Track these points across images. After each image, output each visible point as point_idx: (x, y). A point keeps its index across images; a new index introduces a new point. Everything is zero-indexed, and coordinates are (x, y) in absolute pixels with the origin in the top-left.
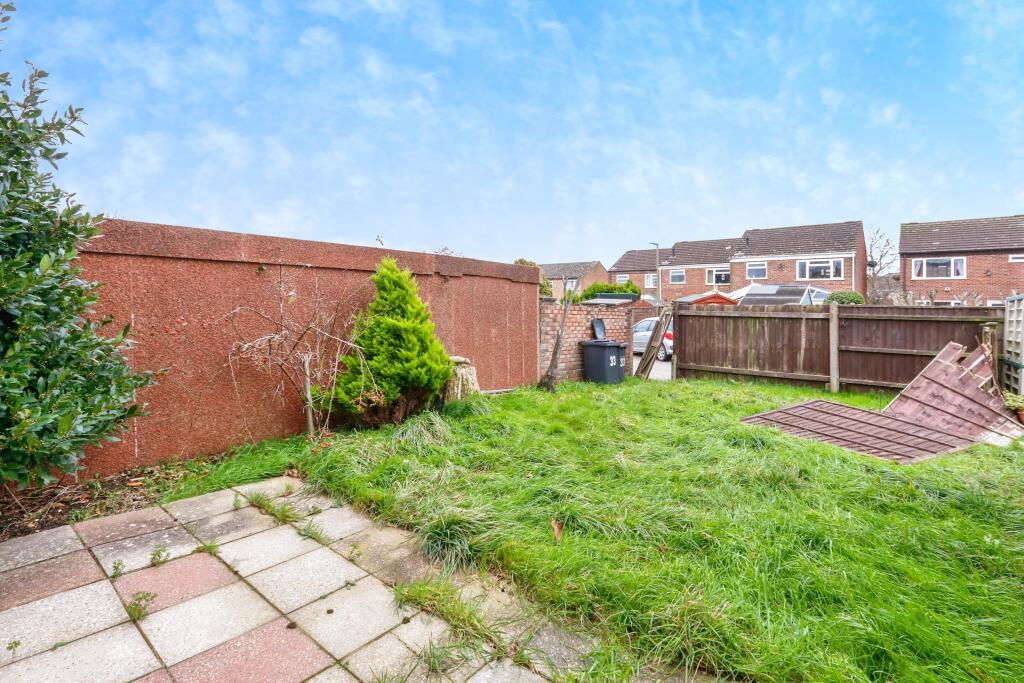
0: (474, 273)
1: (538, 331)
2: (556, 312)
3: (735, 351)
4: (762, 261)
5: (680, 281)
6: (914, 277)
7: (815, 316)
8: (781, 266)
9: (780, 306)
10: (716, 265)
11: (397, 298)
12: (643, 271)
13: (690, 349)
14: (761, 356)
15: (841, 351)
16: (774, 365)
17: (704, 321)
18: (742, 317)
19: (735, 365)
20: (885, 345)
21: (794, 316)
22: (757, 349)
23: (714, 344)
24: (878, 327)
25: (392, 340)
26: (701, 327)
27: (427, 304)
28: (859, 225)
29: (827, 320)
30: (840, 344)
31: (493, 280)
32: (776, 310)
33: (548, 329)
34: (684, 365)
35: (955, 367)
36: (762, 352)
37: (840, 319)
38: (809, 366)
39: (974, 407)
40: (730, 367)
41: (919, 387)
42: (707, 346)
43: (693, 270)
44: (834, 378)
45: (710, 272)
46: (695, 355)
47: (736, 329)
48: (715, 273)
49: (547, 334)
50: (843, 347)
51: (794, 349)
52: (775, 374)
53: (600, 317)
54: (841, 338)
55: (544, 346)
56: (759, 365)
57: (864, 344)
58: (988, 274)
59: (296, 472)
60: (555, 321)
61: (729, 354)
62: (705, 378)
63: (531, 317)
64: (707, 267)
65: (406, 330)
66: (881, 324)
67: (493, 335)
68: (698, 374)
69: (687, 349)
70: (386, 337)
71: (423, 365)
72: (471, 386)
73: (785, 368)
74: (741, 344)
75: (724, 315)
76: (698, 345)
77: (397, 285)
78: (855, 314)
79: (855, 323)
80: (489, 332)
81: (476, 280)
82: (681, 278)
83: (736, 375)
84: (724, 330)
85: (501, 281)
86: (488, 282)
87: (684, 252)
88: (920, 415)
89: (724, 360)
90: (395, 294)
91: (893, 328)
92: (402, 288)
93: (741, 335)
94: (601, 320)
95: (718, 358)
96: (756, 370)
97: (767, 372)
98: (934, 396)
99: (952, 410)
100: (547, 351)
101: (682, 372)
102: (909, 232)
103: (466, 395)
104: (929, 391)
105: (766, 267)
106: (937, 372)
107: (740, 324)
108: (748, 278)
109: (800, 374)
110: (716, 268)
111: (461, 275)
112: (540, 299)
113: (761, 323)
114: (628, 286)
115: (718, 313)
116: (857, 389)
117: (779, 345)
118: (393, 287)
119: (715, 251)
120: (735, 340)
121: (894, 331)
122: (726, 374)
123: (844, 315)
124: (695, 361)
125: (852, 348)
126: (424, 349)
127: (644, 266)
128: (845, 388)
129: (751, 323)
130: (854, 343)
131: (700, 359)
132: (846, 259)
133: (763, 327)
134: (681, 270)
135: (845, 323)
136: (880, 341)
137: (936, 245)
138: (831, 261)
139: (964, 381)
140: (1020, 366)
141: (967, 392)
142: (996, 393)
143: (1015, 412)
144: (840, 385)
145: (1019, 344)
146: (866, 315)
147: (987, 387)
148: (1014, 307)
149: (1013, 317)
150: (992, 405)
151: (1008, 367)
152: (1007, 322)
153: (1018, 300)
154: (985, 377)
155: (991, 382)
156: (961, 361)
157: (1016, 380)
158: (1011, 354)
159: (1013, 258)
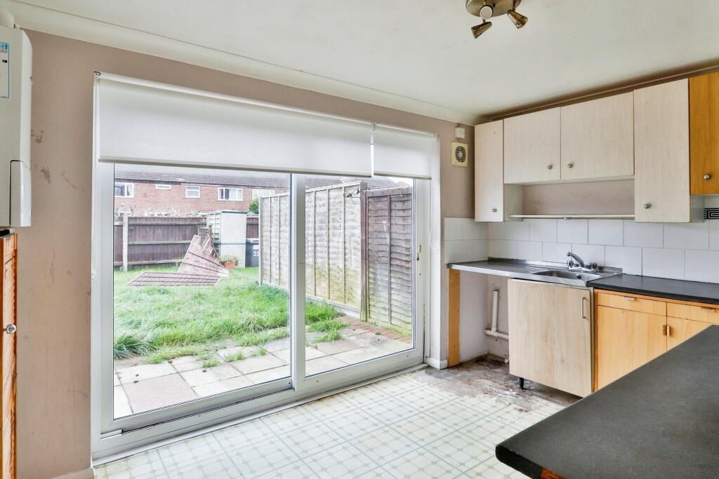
15: (129, 245)
20: (154, 240)
29: (121, 226)
30: (128, 241)
35: (199, 247)
37: (129, 225)
39: (211, 263)
41: (188, 258)
44: (125, 263)
50: (131, 243)
54: (128, 236)
57: (143, 240)
58: (145, 195)
66: (152, 227)
78: (138, 222)
79: (138, 227)
88: (194, 271)
91: (158, 229)
98: (197, 261)
99: (204, 266)
104: (194, 259)
106: (194, 250)
116: (138, 267)
121: (159, 231)
123: (132, 222)
125: (136, 243)
128: (131, 268)
130: (137, 239)
135: (132, 228)
136: (152, 237)
139: (204, 253)
140: (219, 244)
141: (206, 258)
142: (216, 256)
143: (223, 263)
144: (129, 266)
145: (218, 234)
146: (144, 222)
147: (212, 255)
148: (213, 217)
149: (212, 222)
150: (216, 261)
151: (216, 245)
152: (208, 224)
153: (216, 214)
154: (210, 250)
155: (213, 252)
156: (201, 243)
157: (218, 251)
158: (216, 239)
159: (157, 186)
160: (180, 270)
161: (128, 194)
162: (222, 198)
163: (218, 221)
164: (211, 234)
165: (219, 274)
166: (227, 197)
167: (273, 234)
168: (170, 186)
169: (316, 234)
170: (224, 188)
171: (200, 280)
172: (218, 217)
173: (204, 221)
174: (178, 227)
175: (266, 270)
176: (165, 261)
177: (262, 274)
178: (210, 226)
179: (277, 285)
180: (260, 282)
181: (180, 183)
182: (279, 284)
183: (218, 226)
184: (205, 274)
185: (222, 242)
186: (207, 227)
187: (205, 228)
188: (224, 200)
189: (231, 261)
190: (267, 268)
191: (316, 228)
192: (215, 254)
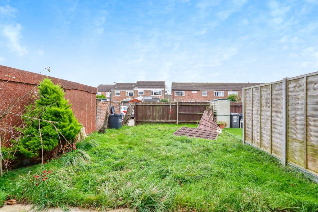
0: (76, 88)
1: (96, 112)
2: (101, 104)
3: (153, 115)
4: (142, 90)
5: (118, 95)
6: (175, 96)
7: (173, 105)
8: (147, 92)
9: (165, 102)
10: (129, 90)
11: (55, 98)
12: (106, 91)
13: (139, 115)
14: (160, 116)
15: (179, 114)
16: (163, 119)
17: (144, 107)
18: (154, 105)
19: (153, 119)
20: (188, 112)
21: (168, 105)
22: (159, 114)
23: (147, 114)
24: (187, 107)
25: (54, 118)
26: (143, 109)
27: (68, 101)
28: (164, 82)
29: (176, 106)
31: (82, 92)
32: (163, 103)
33: (99, 110)
34: (137, 121)
35: (207, 116)
36: (160, 115)
37: (179, 105)
38: (172, 118)
39: (213, 125)
40: (151, 120)
41: (202, 121)
42: (144, 114)
43: (123, 91)
44: (178, 121)
45: (127, 92)
46: (141, 117)
47: (153, 109)
48: (129, 93)
49: (99, 112)
50: (179, 113)
51: (168, 114)
52: (163, 121)
53: (113, 106)
54: (179, 110)
55: (98, 117)
56: (159, 119)
57: (184, 112)
58: (188, 95)
59: (15, 200)
60: (101, 107)
61: (151, 116)
62: (144, 124)
63: (94, 106)
64: (126, 91)
65: (62, 113)
66: (188, 106)
67: (82, 114)
68: (142, 123)
69: (138, 116)
70: (51, 116)
71: (72, 128)
72: (84, 136)
73: (166, 119)
74: (154, 113)
75: (149, 105)
76: (142, 114)
77: (54, 91)
78: (182, 104)
79: (182, 106)
80: (80, 112)
81: (76, 91)
82: (118, 94)
83: (153, 122)
84: (149, 109)
85: (85, 92)
86: (80, 93)
87: (120, 86)
88: (204, 128)
89: (150, 118)
90: (53, 96)
91: (190, 107)
92: (57, 92)
93: (154, 111)
94: (113, 107)
95: (148, 118)
96: (158, 120)
97: (161, 121)
98: (206, 123)
99: (209, 126)
100: (99, 118)
101: (137, 123)
102: (174, 85)
103: (83, 139)
104: (204, 122)
105: (143, 92)
106: (204, 118)
107: (154, 107)
108: (139, 95)
109: (170, 121)
110: (129, 91)
111: (71, 89)
112: (97, 99)
113: (160, 107)
114: (102, 96)
115: (148, 104)
116: (182, 123)
117: (164, 113)
118: (52, 92)
119: (129, 86)
120: (153, 112)
121: (190, 108)
122: (150, 122)
123: (180, 104)
124: (141, 119)
125: (182, 113)
126: (71, 121)
127: (106, 90)
128: (180, 123)
129: (157, 107)
130: (182, 111)
131: (142, 118)
132: (162, 90)
133: (160, 108)
134: (118, 91)
135: (180, 106)
136: (187, 111)
137: (179, 88)
138: (159, 91)
139: (209, 119)
140: (217, 115)
141: (211, 122)
142: (215, 121)
143: (219, 125)
144: (179, 123)
145: (216, 110)
146: (185, 104)
147: (213, 120)
148: (213, 102)
149: (213, 104)
150: (215, 124)
151: (215, 116)
152: (211, 106)
153: (215, 101)
154: (212, 118)
155: (214, 119)
156: (208, 115)
157: (216, 118)
158: (215, 113)
159: (192, 92)
160: (198, 127)
161: (183, 95)
162: (216, 95)
163: (216, 104)
164: (212, 110)
165: (217, 131)
166: (218, 95)
167: (254, 112)
168: (196, 91)
169: (308, 114)
170: (216, 92)
171: (208, 134)
172: (216, 102)
173: (209, 104)
174: (198, 106)
175: (249, 135)
176: (193, 121)
177: (245, 137)
178: (212, 106)
179: (259, 147)
180: (243, 140)
181: (199, 90)
182: (261, 147)
183: (216, 107)
184: (210, 130)
185: (218, 114)
186: (211, 107)
187: (210, 107)
188: (216, 96)
189: (223, 124)
190: (249, 133)
191: (308, 109)
192: (215, 119)
